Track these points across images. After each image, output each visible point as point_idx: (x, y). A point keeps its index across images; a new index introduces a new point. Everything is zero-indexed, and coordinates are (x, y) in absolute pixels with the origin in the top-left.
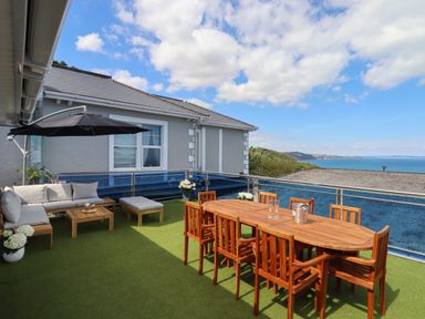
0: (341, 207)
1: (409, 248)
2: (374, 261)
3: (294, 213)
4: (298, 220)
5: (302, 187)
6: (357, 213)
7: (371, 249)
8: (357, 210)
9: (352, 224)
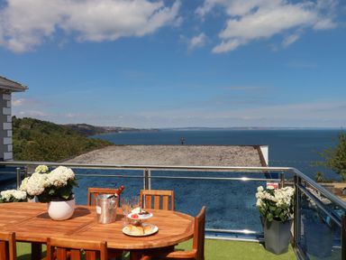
0: (150, 192)
1: (214, 227)
2: (195, 251)
3: (99, 210)
4: (104, 219)
5: (96, 172)
6: (170, 197)
7: (192, 236)
8: (169, 193)
9: (165, 212)
